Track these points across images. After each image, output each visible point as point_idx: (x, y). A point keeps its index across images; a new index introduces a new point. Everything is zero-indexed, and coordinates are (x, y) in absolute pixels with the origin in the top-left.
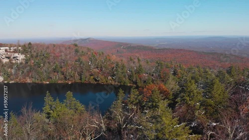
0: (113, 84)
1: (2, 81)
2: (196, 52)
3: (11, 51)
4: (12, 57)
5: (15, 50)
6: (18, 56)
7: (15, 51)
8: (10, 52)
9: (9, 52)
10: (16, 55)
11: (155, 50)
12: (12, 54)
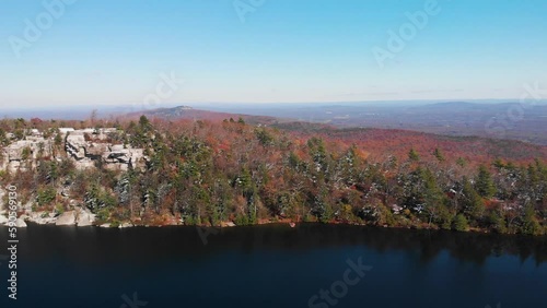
0: (419, 226)
1: (94, 225)
2: (429, 134)
3: (102, 137)
4: (106, 156)
5: (110, 135)
6: (124, 151)
7: (111, 139)
8: (97, 140)
9: (95, 141)
10: (118, 149)
11: (337, 131)
12: (106, 145)
